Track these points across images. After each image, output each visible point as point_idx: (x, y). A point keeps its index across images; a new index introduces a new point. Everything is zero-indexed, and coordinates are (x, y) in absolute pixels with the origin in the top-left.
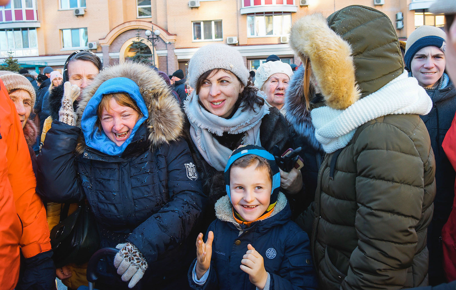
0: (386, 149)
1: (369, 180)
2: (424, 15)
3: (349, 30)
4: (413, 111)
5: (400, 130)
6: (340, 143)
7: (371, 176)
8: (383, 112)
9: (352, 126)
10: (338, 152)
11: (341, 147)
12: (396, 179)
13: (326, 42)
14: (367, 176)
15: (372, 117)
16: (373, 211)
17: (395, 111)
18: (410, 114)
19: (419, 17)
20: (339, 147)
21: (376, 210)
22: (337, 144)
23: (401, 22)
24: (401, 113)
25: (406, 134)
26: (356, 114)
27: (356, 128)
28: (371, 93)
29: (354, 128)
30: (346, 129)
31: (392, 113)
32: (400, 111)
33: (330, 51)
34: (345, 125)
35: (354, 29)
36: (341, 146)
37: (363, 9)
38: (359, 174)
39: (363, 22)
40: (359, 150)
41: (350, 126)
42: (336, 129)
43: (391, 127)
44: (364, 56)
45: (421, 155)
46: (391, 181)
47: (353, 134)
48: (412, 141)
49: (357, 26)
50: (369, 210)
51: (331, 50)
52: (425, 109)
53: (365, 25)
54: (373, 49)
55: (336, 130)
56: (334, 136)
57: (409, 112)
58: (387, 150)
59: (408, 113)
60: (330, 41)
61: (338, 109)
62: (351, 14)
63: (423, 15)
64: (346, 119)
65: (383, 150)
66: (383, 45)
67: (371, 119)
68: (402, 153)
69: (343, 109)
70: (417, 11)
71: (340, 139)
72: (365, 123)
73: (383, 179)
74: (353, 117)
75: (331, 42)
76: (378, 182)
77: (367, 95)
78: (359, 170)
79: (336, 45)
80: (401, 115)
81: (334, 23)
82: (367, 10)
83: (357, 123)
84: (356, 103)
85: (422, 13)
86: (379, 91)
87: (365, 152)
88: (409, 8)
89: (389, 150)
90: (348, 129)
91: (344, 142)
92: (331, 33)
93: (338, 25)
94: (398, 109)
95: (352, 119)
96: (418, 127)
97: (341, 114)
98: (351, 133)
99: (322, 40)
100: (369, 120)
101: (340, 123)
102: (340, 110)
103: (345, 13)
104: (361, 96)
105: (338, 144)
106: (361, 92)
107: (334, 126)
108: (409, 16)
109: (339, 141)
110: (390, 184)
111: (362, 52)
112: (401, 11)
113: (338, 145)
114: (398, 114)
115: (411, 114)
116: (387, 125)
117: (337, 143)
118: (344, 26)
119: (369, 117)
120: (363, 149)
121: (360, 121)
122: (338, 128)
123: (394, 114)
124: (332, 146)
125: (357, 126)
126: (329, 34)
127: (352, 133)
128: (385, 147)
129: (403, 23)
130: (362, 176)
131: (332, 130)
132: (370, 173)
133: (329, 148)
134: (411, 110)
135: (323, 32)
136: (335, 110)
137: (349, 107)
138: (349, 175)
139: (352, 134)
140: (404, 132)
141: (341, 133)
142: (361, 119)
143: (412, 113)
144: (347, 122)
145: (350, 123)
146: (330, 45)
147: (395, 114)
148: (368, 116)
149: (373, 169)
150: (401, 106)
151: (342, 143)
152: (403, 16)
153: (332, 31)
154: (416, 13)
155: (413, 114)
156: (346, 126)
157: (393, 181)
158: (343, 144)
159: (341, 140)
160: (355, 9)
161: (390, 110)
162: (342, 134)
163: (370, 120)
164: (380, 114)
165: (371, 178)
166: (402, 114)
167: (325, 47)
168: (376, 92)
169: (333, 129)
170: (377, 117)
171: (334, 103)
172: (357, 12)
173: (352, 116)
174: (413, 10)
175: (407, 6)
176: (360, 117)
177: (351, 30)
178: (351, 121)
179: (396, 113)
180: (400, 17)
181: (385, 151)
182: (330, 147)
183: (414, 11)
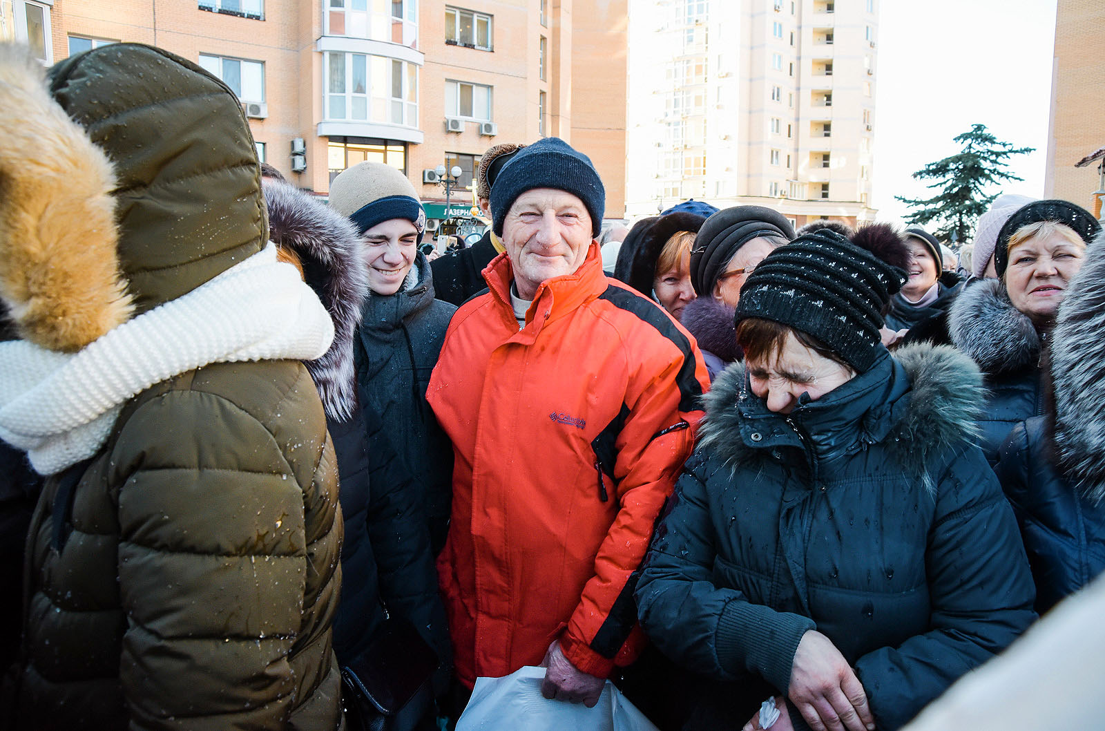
0: (197, 466)
1: (152, 555)
2: (346, 147)
3: (111, 111)
4: (278, 352)
5: (237, 409)
6: (76, 447)
7: (157, 544)
8: (196, 358)
9: (103, 400)
10: (76, 471)
11: (81, 457)
12: (227, 545)
13: (25, 138)
14: (148, 543)
15: (162, 374)
16: (163, 643)
17: (228, 354)
18: (270, 360)
19: (337, 150)
20: (74, 457)
21: (171, 638)
22: (67, 449)
23: (303, 157)
24: (246, 359)
25: (256, 418)
26: (113, 367)
27: (117, 405)
28: (162, 303)
29: (110, 405)
30: (85, 410)
31: (222, 360)
32: (244, 355)
33: (36, 169)
34: (80, 398)
35: (128, 111)
36: (80, 455)
37: (163, 61)
38: (127, 537)
39: (160, 95)
40: (123, 469)
41: (98, 401)
42: (52, 412)
43: (210, 400)
44: (152, 194)
45: (295, 470)
46: (212, 553)
47: (112, 421)
48: (271, 436)
49: (139, 105)
50: (152, 641)
51: (38, 163)
52: (313, 346)
53: (164, 106)
54: (181, 177)
55: (50, 415)
56: (47, 432)
57: (268, 356)
58: (200, 469)
59: (265, 358)
60: (38, 137)
61: (56, 350)
62: (122, 65)
63: (343, 149)
64: (83, 381)
65: (188, 471)
66: (211, 170)
67: (162, 380)
68: (244, 472)
69: (73, 348)
70: (332, 138)
71: (75, 437)
72: (144, 391)
73: (192, 550)
74: (104, 376)
75: (41, 140)
76: (176, 562)
77: (149, 310)
78: (125, 525)
79: (61, 153)
80: (247, 366)
81: (67, 85)
82: (177, 64)
83: (117, 391)
84: (112, 332)
85: (343, 145)
86: (186, 297)
87: (140, 474)
88: (317, 131)
89: (206, 467)
90: (91, 409)
91: (88, 445)
92: (49, 113)
93: (78, 91)
94: (238, 349)
95: (101, 380)
96: (291, 394)
97: (66, 367)
98: (108, 418)
99: (11, 127)
100: (155, 382)
101: (63, 394)
102: (61, 353)
103: (104, 59)
104: (134, 311)
105: (71, 451)
106: (134, 302)
107: (43, 404)
108: (317, 147)
109: (73, 442)
110: (211, 562)
111: (146, 182)
112: (301, 137)
113: (71, 454)
114: (239, 362)
115: (273, 360)
116: (201, 395)
117: (65, 447)
118: (96, 97)
119: (154, 374)
120: (133, 469)
121: (127, 385)
122: (56, 410)
123: (227, 363)
124: (52, 457)
125: (119, 400)
126: (40, 114)
127: (110, 419)
128: (195, 460)
129: (305, 159)
130: (133, 542)
131: (40, 415)
132: (153, 535)
133: (45, 462)
134: (274, 350)
135: (20, 102)
136: (49, 353)
137: (92, 346)
138: (100, 541)
139: (110, 421)
140: (250, 414)
141: (70, 422)
142: (129, 378)
143: (276, 358)
144: (87, 391)
145: (95, 392)
146: (38, 148)
147: (230, 361)
148: (152, 369)
149: (161, 524)
150: (244, 340)
151: (83, 447)
152: (304, 146)
153: (57, 107)
154: (330, 143)
155: (279, 360)
156: (84, 401)
157: (218, 551)
158: (84, 449)
159: (78, 440)
160: (140, 55)
161: (216, 351)
162: (75, 425)
163: (157, 380)
164: (187, 364)
165: (159, 549)
166: (250, 361)
167: (17, 150)
168: (177, 300)
169: (42, 411)
170: (177, 372)
171: (40, 330)
172: (144, 66)
173: (101, 371)
174: (326, 136)
175: (314, 128)
176: (125, 373)
177: (120, 114)
178: (100, 388)
179: (233, 358)
180: (299, 147)
181: (194, 473)
182: (47, 458)
183: (327, 140)
